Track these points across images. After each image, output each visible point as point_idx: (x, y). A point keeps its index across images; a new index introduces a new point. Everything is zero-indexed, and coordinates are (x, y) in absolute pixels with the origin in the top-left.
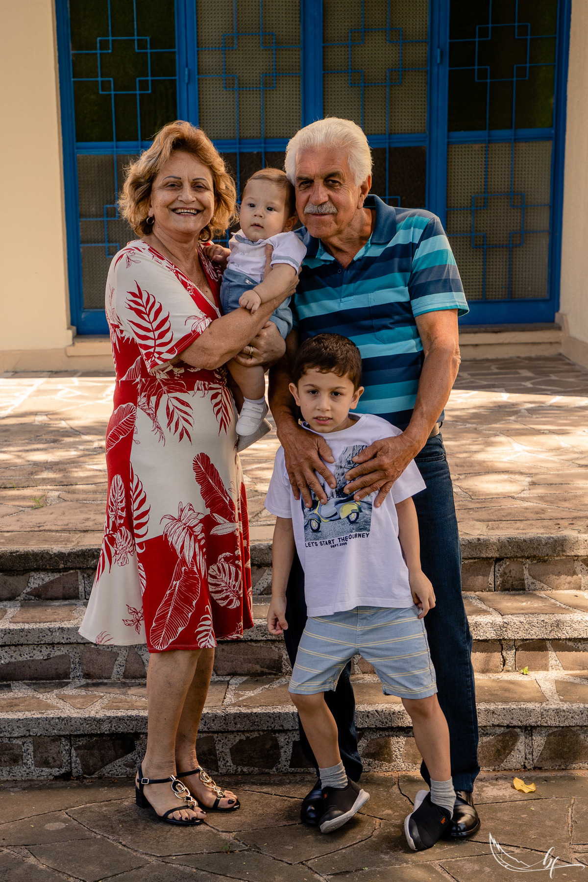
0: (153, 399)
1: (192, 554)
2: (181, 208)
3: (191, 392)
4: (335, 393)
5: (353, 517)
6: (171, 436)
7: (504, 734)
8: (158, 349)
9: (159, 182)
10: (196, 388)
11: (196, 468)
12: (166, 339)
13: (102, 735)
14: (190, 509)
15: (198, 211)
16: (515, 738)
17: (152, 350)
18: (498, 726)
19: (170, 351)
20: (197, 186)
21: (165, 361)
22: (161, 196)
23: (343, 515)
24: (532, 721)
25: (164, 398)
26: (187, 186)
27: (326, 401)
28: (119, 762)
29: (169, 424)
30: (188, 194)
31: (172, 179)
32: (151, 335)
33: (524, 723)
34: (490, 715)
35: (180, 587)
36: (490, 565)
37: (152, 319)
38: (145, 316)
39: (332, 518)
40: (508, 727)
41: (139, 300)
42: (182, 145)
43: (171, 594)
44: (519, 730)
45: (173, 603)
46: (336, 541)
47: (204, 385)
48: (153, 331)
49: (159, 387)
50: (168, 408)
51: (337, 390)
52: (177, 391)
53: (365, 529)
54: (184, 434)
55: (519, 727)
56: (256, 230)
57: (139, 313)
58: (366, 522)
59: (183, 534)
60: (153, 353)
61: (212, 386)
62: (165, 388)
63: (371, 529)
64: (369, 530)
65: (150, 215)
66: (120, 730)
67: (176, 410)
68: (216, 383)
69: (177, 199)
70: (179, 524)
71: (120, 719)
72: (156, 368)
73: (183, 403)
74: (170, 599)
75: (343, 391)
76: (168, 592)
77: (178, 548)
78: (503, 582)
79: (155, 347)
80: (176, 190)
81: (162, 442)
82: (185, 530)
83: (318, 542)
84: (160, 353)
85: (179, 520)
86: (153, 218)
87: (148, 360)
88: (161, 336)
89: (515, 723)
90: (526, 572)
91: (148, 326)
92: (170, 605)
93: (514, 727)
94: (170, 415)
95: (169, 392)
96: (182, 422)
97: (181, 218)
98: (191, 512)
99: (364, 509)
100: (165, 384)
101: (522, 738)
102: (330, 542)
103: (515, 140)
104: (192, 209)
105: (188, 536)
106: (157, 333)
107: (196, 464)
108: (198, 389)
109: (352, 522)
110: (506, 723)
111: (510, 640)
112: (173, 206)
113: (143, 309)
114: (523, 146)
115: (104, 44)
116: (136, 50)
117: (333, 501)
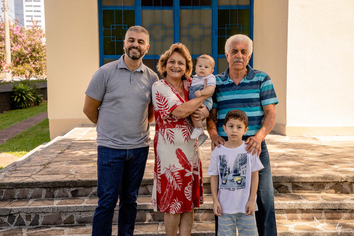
0: (163, 130)
1: (172, 181)
2: (174, 69)
3: (174, 128)
4: (239, 127)
5: (239, 182)
6: (168, 142)
8: (165, 111)
9: (169, 61)
10: (176, 127)
11: (177, 153)
12: (167, 107)
14: (173, 167)
15: (180, 71)
17: (163, 111)
19: (169, 111)
20: (180, 63)
21: (167, 114)
22: (169, 65)
23: (235, 180)
25: (166, 129)
26: (177, 63)
27: (235, 129)
29: (167, 138)
30: (176, 65)
31: (172, 60)
32: (162, 106)
35: (168, 191)
37: (163, 102)
38: (161, 101)
39: (231, 181)
41: (158, 96)
42: (177, 50)
43: (166, 193)
45: (166, 196)
46: (231, 189)
47: (179, 126)
48: (163, 105)
49: (164, 126)
50: (167, 133)
52: (170, 128)
53: (244, 186)
54: (172, 142)
56: (202, 74)
57: (159, 100)
58: (244, 183)
59: (170, 174)
60: (164, 112)
61: (183, 126)
62: (166, 127)
63: (246, 186)
64: (245, 186)
65: (165, 71)
67: (169, 134)
68: (184, 125)
69: (173, 66)
70: (169, 171)
72: (164, 117)
73: (172, 132)
74: (165, 195)
75: (241, 126)
76: (165, 193)
77: (168, 178)
79: (164, 110)
80: (173, 63)
81: (165, 144)
82: (171, 173)
83: (224, 188)
84: (166, 112)
85: (169, 170)
86: (166, 72)
87: (162, 114)
88: (166, 106)
91: (162, 104)
92: (165, 197)
94: (168, 135)
95: (167, 128)
96: (171, 138)
97: (173, 73)
98: (174, 167)
99: (243, 179)
100: (166, 125)
102: (229, 189)
104: (177, 70)
105: (171, 176)
106: (164, 106)
107: (176, 152)
108: (177, 127)
109: (238, 184)
112: (171, 68)
113: (160, 99)
115: (113, 27)
116: (123, 29)
117: (232, 174)
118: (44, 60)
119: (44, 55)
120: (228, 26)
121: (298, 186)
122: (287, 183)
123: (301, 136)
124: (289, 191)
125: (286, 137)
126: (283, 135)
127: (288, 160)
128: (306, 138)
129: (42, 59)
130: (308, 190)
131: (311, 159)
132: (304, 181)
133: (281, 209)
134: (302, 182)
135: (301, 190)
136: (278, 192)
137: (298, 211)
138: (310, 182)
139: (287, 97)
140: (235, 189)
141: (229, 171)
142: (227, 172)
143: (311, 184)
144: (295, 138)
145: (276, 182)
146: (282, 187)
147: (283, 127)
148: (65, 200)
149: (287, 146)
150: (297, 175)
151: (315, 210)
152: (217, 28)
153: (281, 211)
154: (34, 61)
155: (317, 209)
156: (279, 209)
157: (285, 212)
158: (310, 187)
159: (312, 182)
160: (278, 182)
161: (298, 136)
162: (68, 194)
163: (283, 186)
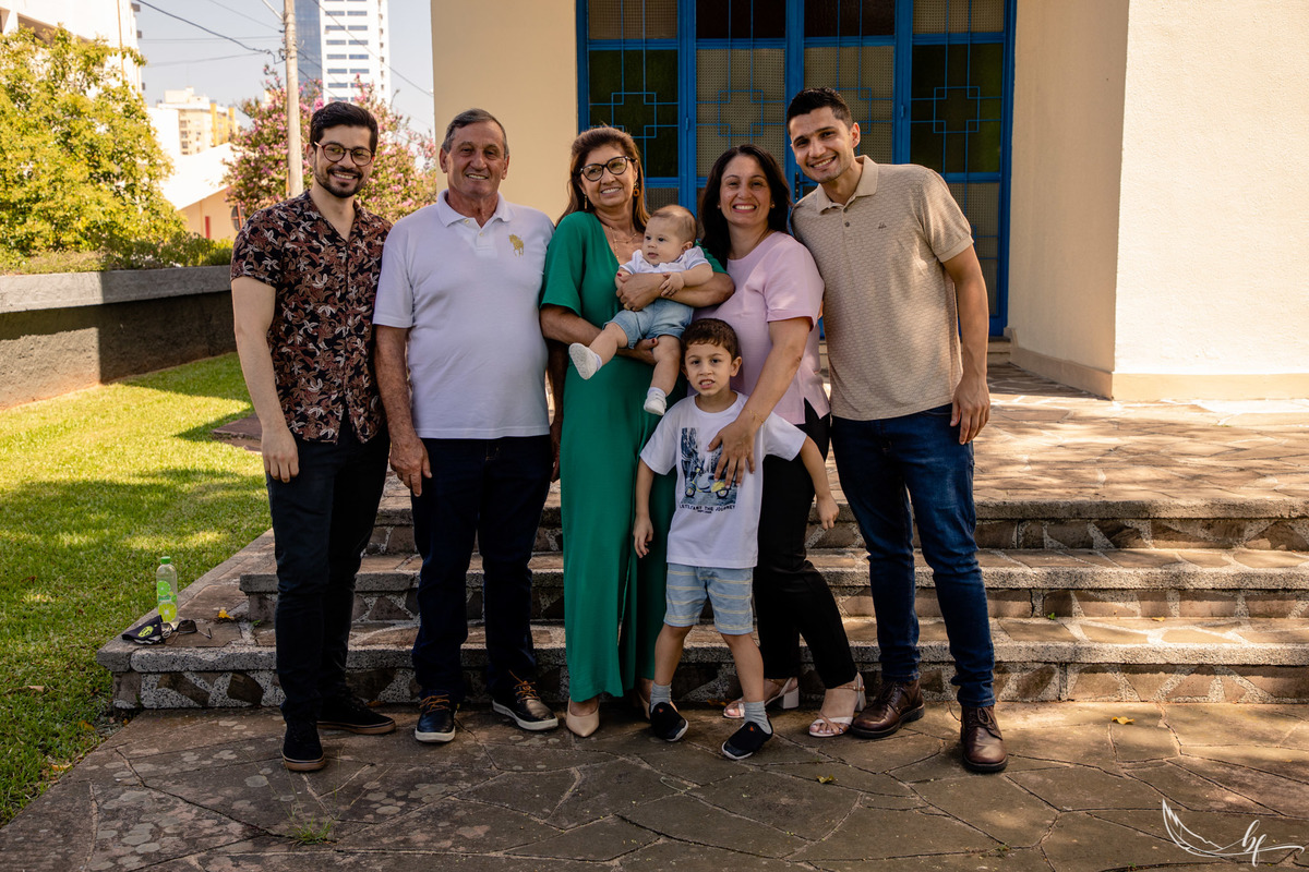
4: (715, 361)
5: (723, 493)
7: (1041, 670)
13: (690, 663)
16: (1052, 673)
18: (1037, 662)
23: (714, 490)
24: (1067, 658)
27: (706, 367)
28: (703, 688)
33: (1060, 660)
34: (1030, 652)
36: (1013, 526)
40: (1045, 663)
44: (1054, 666)
46: (703, 508)
51: (715, 357)
53: (732, 502)
55: (1055, 663)
56: (652, 258)
64: (735, 503)
66: (705, 660)
71: (706, 650)
75: (720, 357)
78: (1025, 541)
89: (1052, 659)
90: (1045, 532)
93: (1051, 663)
101: (1057, 674)
102: (697, 508)
103: (968, 181)
109: (719, 497)
110: (1044, 659)
111: (1039, 589)
114: (974, 187)
115: (617, 99)
116: (645, 103)
117: (707, 475)
118: (391, 193)
119: (390, 182)
120: (941, 93)
121: (1170, 529)
122: (1139, 521)
123: (1156, 402)
124: (1144, 544)
125: (1113, 402)
126: (1106, 398)
127: (1134, 462)
128: (1171, 406)
129: (387, 191)
130: (1197, 539)
131: (1197, 461)
132: (1186, 515)
133: (1123, 589)
134: (1180, 519)
135: (1177, 540)
136: (1111, 545)
137: (1171, 595)
138: (1204, 519)
139: (1119, 290)
140: (712, 509)
141: (702, 469)
142: (698, 470)
143: (1205, 524)
144: (1139, 405)
145: (1108, 519)
146: (1126, 531)
147: (1105, 375)
148: (543, 558)
149: (1120, 426)
150: (1166, 499)
151: (1219, 593)
152: (908, 98)
153: (1125, 593)
154: (363, 197)
155: (1223, 590)
156: (1119, 589)
157: (1135, 597)
158: (1202, 533)
159: (1208, 519)
160: (1113, 518)
161: (1147, 402)
162: (548, 542)
163: (1128, 528)
